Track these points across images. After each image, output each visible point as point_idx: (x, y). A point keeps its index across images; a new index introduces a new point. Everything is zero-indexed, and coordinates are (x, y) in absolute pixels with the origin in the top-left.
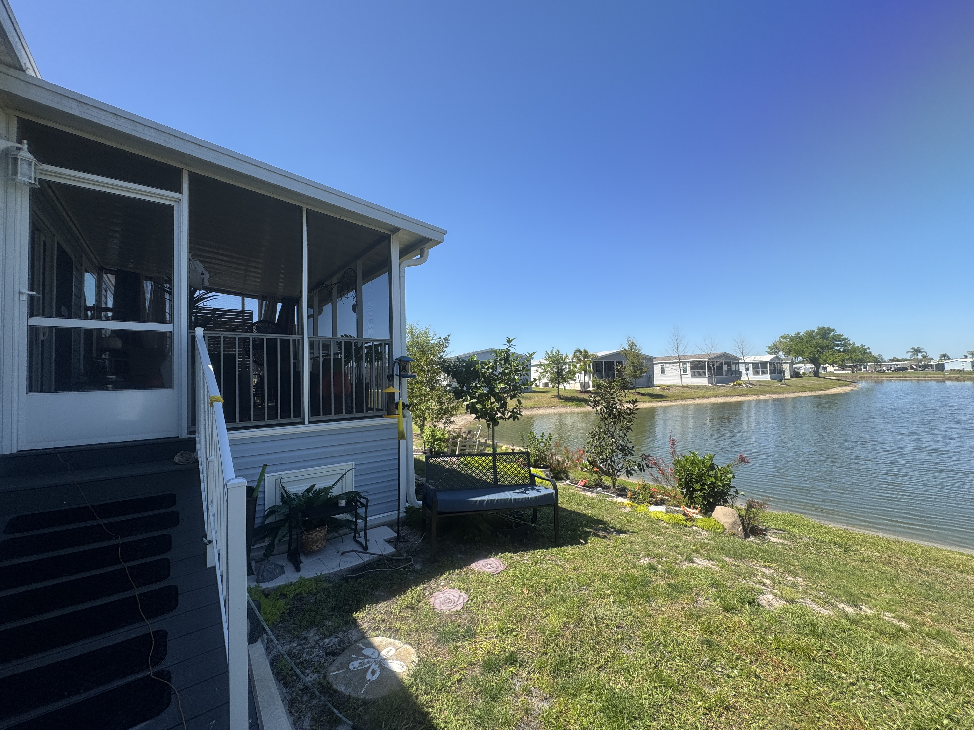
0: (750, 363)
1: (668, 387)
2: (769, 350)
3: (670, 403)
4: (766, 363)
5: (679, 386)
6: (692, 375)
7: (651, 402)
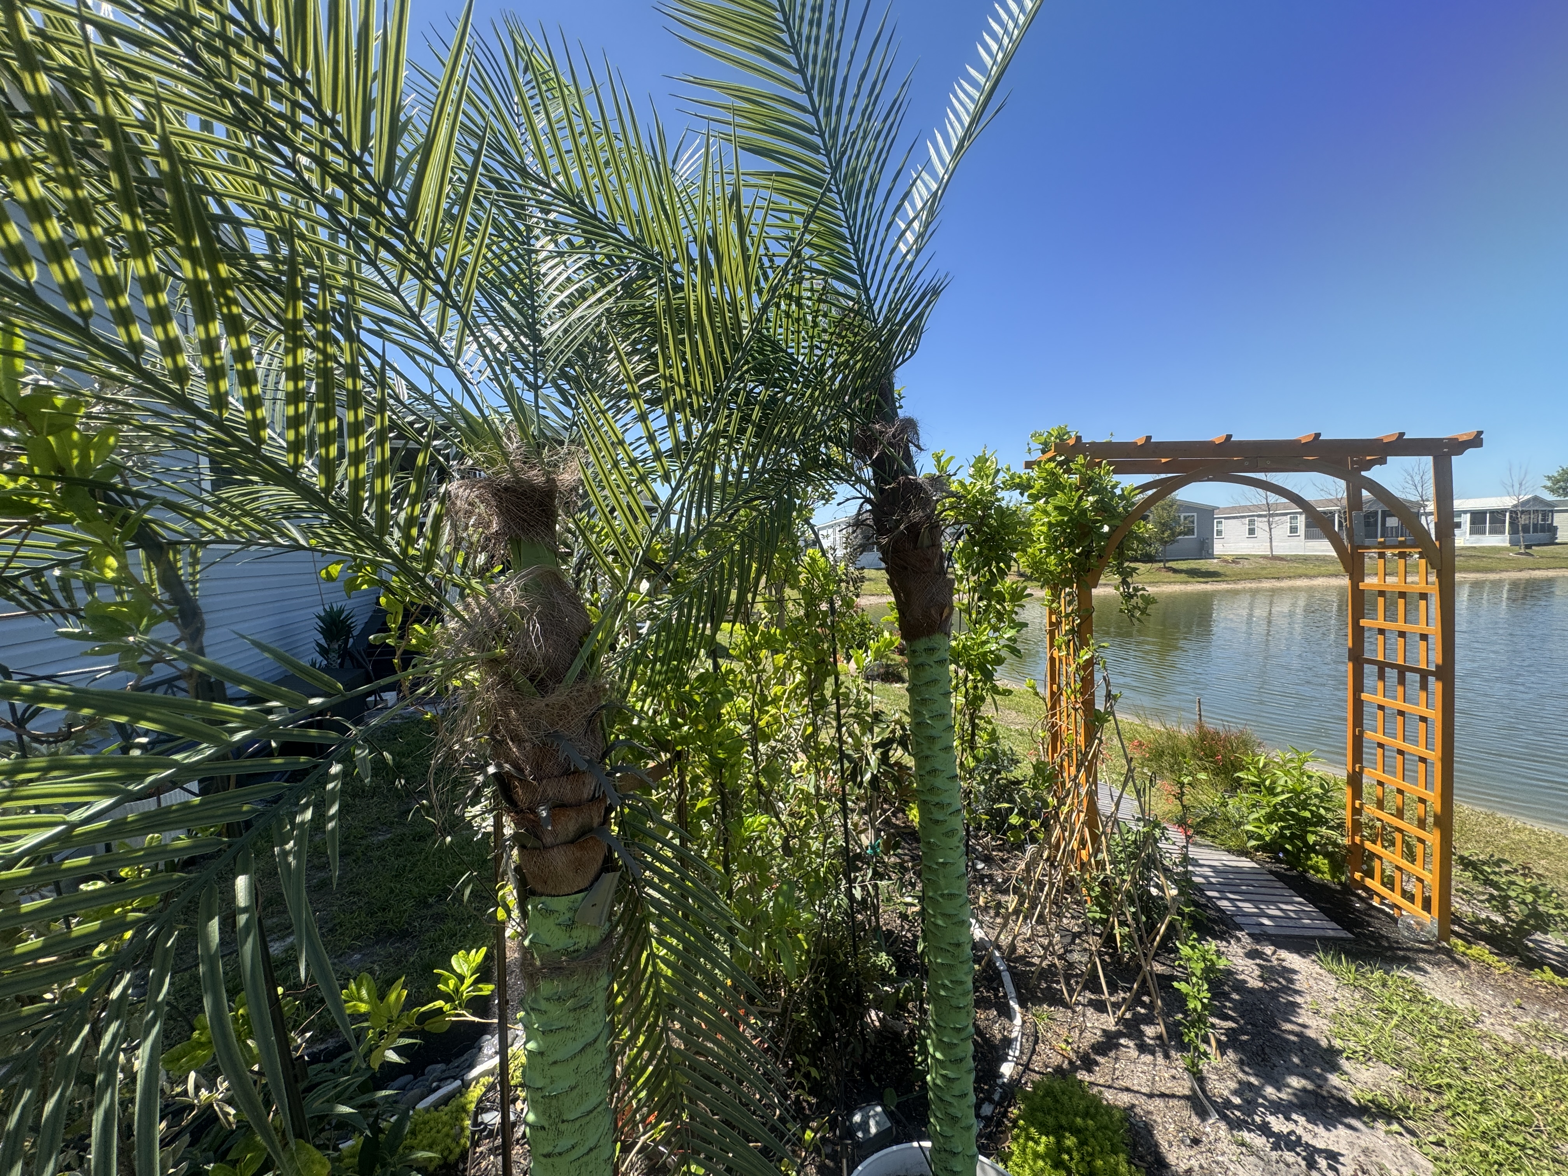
0: (1465, 512)
1: (1237, 560)
2: (1549, 484)
3: (1223, 586)
4: (1503, 512)
5: (1264, 557)
6: (1308, 536)
7: (1187, 583)
